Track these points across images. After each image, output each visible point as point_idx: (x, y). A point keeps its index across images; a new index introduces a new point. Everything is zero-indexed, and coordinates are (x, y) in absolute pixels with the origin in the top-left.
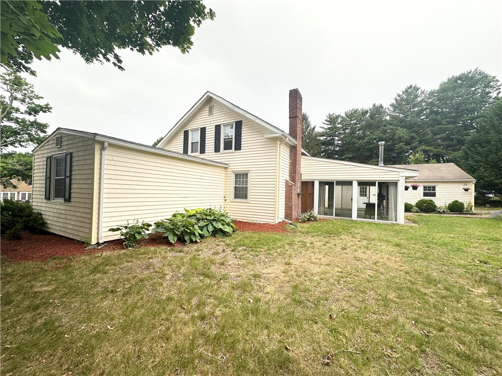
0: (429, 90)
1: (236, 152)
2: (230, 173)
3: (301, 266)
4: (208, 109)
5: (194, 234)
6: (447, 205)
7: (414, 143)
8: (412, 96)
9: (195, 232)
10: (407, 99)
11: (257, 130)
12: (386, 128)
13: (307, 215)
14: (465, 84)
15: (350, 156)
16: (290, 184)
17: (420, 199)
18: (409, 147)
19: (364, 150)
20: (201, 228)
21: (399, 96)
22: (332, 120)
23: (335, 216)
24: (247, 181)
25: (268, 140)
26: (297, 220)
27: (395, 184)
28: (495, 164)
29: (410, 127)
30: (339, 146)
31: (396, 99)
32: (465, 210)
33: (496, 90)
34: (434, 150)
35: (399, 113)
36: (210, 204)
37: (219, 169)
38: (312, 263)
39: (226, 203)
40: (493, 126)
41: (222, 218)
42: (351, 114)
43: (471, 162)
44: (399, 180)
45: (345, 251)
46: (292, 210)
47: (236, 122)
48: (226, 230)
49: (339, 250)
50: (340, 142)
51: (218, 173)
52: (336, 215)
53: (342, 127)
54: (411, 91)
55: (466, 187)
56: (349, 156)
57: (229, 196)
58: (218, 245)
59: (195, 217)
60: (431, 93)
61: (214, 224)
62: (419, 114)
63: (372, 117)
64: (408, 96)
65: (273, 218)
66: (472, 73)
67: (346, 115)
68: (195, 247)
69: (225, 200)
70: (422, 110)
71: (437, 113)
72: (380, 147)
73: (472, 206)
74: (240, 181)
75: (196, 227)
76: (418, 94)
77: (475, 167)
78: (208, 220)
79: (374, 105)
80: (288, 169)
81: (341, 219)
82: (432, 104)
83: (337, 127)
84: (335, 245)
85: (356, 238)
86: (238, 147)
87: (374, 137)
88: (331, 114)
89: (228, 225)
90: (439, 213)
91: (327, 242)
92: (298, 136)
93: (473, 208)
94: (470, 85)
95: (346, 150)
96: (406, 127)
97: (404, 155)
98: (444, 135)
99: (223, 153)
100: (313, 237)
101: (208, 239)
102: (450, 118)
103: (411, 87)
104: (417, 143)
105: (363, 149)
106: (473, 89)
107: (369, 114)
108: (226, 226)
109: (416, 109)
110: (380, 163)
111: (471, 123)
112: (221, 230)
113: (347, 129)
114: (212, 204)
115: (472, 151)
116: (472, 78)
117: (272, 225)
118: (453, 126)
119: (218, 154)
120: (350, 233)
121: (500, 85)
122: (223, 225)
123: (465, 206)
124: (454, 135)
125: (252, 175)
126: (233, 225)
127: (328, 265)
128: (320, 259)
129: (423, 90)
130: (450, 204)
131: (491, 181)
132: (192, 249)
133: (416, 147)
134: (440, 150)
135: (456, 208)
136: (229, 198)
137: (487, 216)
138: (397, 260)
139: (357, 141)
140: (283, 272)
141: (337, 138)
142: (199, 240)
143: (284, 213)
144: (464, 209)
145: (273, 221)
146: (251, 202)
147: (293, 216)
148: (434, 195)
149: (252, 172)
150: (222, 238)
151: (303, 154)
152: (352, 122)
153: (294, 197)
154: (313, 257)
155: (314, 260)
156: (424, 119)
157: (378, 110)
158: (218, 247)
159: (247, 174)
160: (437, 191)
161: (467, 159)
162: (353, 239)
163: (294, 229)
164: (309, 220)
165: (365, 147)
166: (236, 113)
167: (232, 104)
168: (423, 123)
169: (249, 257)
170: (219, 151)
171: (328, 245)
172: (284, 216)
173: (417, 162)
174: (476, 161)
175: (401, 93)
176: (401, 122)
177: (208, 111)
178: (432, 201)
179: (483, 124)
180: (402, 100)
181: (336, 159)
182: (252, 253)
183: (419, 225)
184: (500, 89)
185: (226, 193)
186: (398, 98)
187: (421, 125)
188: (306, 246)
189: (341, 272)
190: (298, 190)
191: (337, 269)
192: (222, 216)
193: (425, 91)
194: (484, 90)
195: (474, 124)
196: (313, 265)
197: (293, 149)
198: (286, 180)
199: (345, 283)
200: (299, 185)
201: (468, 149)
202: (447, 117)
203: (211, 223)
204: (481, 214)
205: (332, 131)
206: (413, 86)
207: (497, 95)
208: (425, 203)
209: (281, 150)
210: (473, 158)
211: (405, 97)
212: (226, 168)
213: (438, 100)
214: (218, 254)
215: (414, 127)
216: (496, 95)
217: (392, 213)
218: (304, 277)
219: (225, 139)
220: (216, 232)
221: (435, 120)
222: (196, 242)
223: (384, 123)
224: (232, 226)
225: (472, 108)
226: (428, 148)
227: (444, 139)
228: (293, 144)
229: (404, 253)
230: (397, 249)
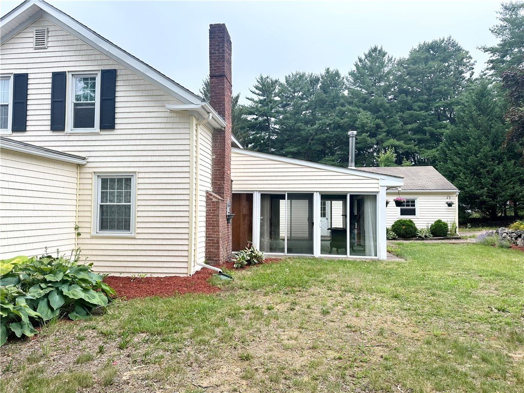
0: (398, 59)
1: (102, 133)
2: (89, 176)
3: (270, 358)
4: (33, 35)
5: (18, 320)
6: (429, 227)
7: (380, 134)
8: (377, 64)
9: (21, 314)
10: (371, 67)
11: (150, 93)
12: (344, 109)
13: (245, 254)
14: (438, 57)
15: (294, 149)
16: (214, 200)
17: (396, 220)
18: (374, 140)
19: (314, 142)
20: (34, 304)
21: (360, 60)
22: (265, 87)
23: (288, 252)
24: (128, 195)
25: (173, 115)
26: (230, 264)
27: (373, 197)
28: (474, 169)
29: (375, 110)
30: (277, 133)
31: (357, 65)
32: (449, 233)
33: (470, 70)
34: (406, 146)
35: (360, 87)
36: (44, 245)
37: (66, 168)
38: (286, 348)
39: (80, 241)
40: (471, 118)
41: (82, 275)
42: (294, 81)
43: (450, 165)
44: (378, 192)
45: (328, 317)
46: (218, 248)
47: (104, 72)
48: (94, 301)
49: (318, 315)
50: (277, 127)
51: (63, 177)
52: (290, 251)
53: (282, 103)
54: (376, 55)
55: (449, 201)
56: (292, 150)
57: (88, 225)
58: (82, 339)
59: (15, 279)
60: (400, 63)
61: (65, 290)
62: (385, 91)
63: (324, 89)
64: (372, 63)
65: (185, 265)
66: (445, 42)
67: (287, 81)
68: (25, 350)
69: (79, 234)
70: (390, 86)
71: (406, 92)
72: (350, 139)
73: (456, 228)
74: (112, 193)
75: (22, 302)
76: (385, 61)
77: (455, 173)
78: (50, 282)
79: (328, 71)
80: (210, 171)
81: (299, 258)
82: (400, 79)
83: (273, 100)
84: (309, 307)
85: (334, 290)
86: (108, 123)
87: (328, 122)
88: (264, 77)
89: (96, 288)
90: (421, 238)
91: (294, 303)
92: (226, 113)
93: (457, 230)
94: (443, 58)
95: (287, 140)
96: (370, 110)
97: (366, 152)
98: (415, 125)
99: (71, 135)
100: (266, 294)
101: (52, 326)
102: (422, 101)
103: (376, 49)
104: (384, 134)
105: (312, 140)
106: (447, 64)
107: (320, 84)
108: (92, 292)
109: (382, 84)
110: (350, 164)
111: (444, 111)
112: (81, 302)
113: (289, 105)
114: (48, 245)
115: (451, 150)
116: (445, 49)
117: (185, 279)
118: (426, 113)
119: (58, 136)
120: (322, 282)
121: (473, 64)
122: (85, 290)
123: (449, 227)
124: (427, 127)
125: (141, 181)
126: (107, 288)
127: (314, 348)
128: (296, 339)
129: (390, 57)
130: (432, 226)
131: (471, 191)
132: (17, 356)
133: (382, 141)
134: (411, 146)
135: (439, 231)
136: (87, 230)
137: (473, 240)
138: (405, 321)
139: (303, 126)
140: (243, 378)
141: (273, 119)
142: (32, 331)
143: (204, 255)
144: (448, 231)
145: (185, 271)
146: (138, 236)
147: (221, 258)
148: (413, 212)
149: (140, 175)
150: (86, 321)
151: (234, 145)
152: (296, 94)
153: (222, 221)
154: (283, 337)
155: (287, 341)
156: (391, 99)
157: (332, 79)
158: (83, 343)
159: (128, 181)
160: (418, 207)
161: (445, 161)
162: (331, 293)
163: (229, 283)
164: (249, 263)
165: (316, 137)
166: (102, 52)
167: (94, 33)
168: (391, 106)
169: (162, 357)
170: (63, 129)
171: (297, 308)
172: (204, 259)
173: (388, 163)
174: (455, 164)
175: (363, 57)
176: (364, 102)
177: (33, 40)
178: (411, 222)
179: (462, 114)
180: (364, 67)
181: (272, 153)
182: (165, 345)
183: (406, 260)
184: (473, 69)
185: (81, 219)
186: (359, 63)
187: (388, 109)
188: (262, 314)
189: (340, 358)
190: (228, 211)
191: (332, 354)
192: (81, 270)
193: (393, 59)
194: (457, 68)
195: (447, 113)
196: (288, 352)
197: (218, 135)
198: (207, 192)
199: (354, 379)
200: (228, 200)
201: (446, 147)
202: (419, 100)
203: (57, 289)
204: (466, 238)
205: (265, 107)
206: (379, 48)
207: (471, 76)
208: (403, 225)
209: (200, 136)
210: (451, 160)
211: (369, 63)
212: (79, 166)
213: (408, 74)
214: (89, 359)
215: (380, 111)
216: (469, 77)
217: (369, 243)
218: (283, 381)
219: (76, 105)
220: (71, 308)
221: (405, 103)
222: (24, 338)
223: (342, 101)
224: (103, 291)
225: (445, 91)
226: (397, 143)
227: (416, 131)
228: (219, 127)
229: (409, 309)
230: (396, 303)
